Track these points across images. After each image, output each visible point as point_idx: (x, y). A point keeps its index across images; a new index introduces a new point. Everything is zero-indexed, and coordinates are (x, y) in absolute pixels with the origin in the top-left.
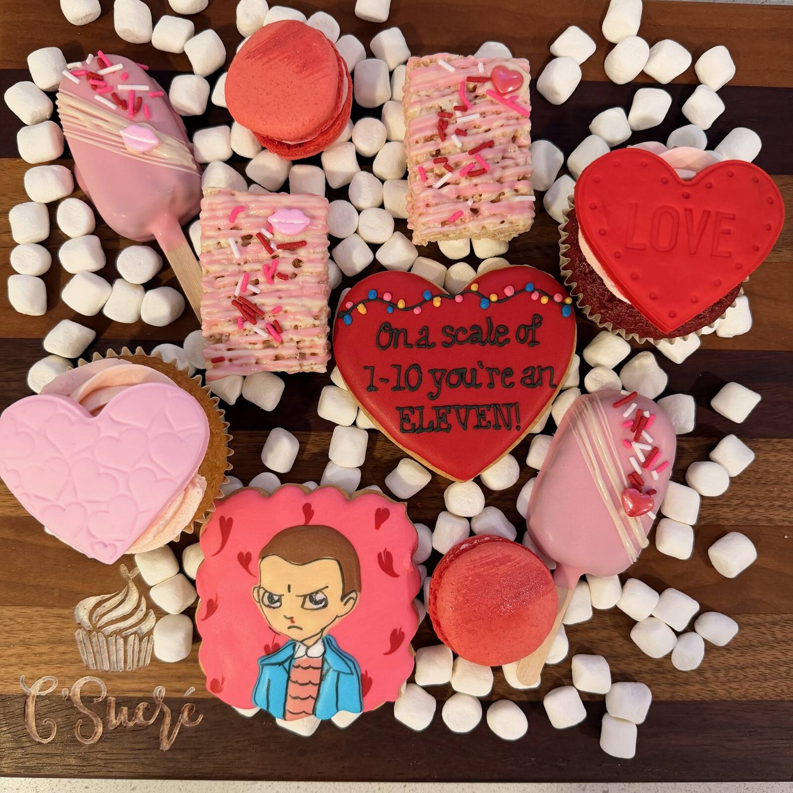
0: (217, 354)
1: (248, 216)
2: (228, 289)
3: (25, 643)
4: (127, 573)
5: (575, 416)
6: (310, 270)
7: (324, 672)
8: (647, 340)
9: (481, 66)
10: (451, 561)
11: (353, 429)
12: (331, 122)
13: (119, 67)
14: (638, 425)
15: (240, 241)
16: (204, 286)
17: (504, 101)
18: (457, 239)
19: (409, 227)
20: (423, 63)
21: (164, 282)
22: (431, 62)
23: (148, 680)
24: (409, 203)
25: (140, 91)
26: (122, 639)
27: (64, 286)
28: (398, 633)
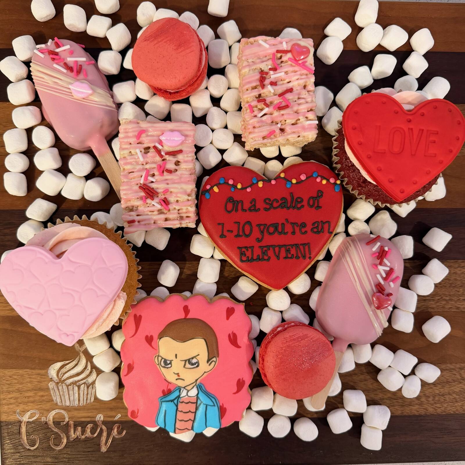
0: (131, 218)
1: (148, 136)
2: (136, 179)
3: (19, 391)
4: (79, 348)
5: (343, 250)
6: (185, 167)
7: (198, 404)
8: (386, 205)
9: (284, 43)
10: (272, 338)
11: (211, 260)
12: (196, 79)
13: (68, 47)
14: (381, 256)
15: (143, 151)
16: (122, 178)
17: (299, 65)
18: (271, 147)
19: (243, 140)
20: (250, 42)
21: (97, 175)
22: (255, 42)
23: (93, 411)
24: (242, 125)
25: (80, 61)
26: (77, 387)
27: (37, 178)
28: (241, 381)
